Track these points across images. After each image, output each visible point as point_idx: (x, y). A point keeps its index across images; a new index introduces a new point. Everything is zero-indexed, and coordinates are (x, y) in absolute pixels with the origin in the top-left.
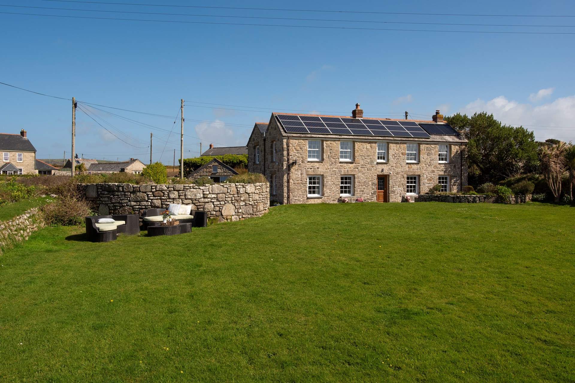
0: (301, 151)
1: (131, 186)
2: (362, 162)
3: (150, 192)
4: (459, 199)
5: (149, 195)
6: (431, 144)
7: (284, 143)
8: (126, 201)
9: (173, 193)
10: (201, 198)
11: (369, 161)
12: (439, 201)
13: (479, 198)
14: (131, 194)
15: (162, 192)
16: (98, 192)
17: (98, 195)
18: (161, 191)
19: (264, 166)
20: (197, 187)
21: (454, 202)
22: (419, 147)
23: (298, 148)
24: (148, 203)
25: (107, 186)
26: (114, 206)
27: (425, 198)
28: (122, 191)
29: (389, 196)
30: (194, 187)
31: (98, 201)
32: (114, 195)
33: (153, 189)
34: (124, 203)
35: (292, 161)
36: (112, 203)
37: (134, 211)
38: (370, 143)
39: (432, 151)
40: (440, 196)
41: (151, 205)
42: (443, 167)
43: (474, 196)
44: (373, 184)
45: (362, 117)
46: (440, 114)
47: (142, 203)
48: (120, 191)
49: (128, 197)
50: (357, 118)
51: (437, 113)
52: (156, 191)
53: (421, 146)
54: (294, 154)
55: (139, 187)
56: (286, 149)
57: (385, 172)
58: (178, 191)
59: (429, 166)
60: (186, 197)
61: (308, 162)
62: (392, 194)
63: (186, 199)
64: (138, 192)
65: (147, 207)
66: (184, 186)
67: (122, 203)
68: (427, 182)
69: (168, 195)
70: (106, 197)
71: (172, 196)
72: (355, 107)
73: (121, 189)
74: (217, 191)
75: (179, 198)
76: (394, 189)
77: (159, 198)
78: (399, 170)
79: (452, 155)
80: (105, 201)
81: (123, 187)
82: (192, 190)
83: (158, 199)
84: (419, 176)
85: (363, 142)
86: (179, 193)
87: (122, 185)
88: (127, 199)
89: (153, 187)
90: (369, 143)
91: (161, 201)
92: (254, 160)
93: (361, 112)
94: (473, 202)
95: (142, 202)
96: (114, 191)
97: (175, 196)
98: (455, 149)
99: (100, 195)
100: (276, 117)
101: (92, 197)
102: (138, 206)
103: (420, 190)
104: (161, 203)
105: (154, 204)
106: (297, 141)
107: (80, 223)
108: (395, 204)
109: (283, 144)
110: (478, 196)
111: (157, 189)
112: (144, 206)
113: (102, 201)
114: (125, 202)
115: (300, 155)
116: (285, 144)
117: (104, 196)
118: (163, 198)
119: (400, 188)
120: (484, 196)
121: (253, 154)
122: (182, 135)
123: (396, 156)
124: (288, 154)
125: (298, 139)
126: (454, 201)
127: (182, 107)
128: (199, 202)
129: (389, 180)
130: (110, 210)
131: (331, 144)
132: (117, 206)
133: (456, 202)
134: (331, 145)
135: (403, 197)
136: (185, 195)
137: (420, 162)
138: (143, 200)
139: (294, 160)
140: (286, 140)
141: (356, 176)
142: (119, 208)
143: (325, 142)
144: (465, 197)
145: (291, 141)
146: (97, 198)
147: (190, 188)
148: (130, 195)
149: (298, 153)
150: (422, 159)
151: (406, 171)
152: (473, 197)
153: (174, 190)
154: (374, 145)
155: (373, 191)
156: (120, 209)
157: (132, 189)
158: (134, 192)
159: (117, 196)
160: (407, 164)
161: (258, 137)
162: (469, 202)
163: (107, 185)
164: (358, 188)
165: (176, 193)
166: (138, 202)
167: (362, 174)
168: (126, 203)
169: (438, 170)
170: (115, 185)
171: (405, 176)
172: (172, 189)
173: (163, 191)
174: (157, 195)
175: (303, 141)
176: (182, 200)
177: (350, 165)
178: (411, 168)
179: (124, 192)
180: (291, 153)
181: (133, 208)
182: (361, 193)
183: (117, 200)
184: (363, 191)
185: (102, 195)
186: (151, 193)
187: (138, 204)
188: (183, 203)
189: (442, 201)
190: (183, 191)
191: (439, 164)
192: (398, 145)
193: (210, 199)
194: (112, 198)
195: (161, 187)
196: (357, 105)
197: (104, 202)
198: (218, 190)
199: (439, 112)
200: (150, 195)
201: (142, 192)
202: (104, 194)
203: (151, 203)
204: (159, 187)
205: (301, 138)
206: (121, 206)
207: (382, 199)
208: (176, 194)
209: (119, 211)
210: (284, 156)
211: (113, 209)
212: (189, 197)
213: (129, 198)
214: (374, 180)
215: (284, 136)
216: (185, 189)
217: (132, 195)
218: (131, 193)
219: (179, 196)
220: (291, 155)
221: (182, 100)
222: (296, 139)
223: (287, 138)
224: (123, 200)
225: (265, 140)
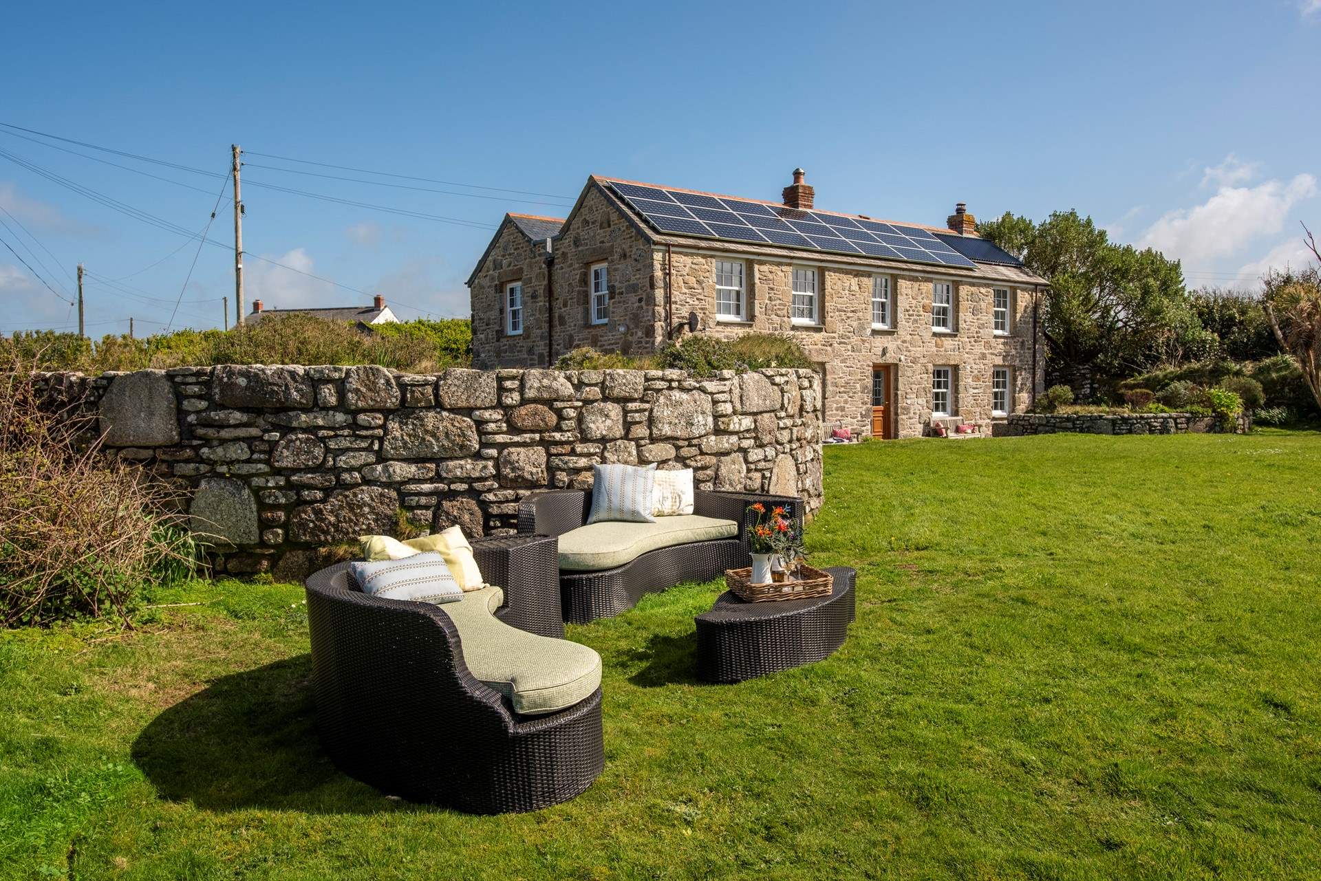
0: (700, 291)
1: (388, 382)
2: (840, 329)
3: (493, 408)
4: (1126, 423)
5: (487, 422)
6: (979, 285)
7: (655, 262)
8: (364, 458)
9: (601, 411)
10: (706, 435)
11: (855, 324)
12: (1073, 429)
13: (1175, 420)
14: (386, 419)
15: (551, 408)
16: (181, 414)
17: (187, 432)
18: (549, 403)
19: (550, 340)
20: (691, 382)
21: (1114, 434)
22: (957, 291)
23: (692, 281)
24: (485, 467)
25: (242, 381)
26: (290, 486)
27: (1031, 425)
28: (334, 409)
29: (896, 422)
30: (686, 384)
31: (187, 461)
32: (286, 430)
33: (511, 390)
34: (351, 469)
35: (677, 320)
36: (278, 472)
37: (411, 508)
38: (857, 274)
39: (982, 303)
40: (1078, 419)
41: (498, 477)
42: (1000, 347)
43: (1163, 414)
44: (864, 388)
45: (811, 207)
46: (967, 213)
47: (451, 464)
48: (326, 408)
49: (373, 437)
50: (800, 209)
51: (960, 211)
52: (524, 402)
53: (961, 287)
54: (683, 297)
55: (436, 386)
56: (661, 284)
57: (890, 358)
58: (623, 401)
59: (975, 341)
60: (655, 431)
61: (719, 323)
62: (904, 417)
63: (653, 440)
64: (429, 408)
65: (477, 485)
66: (647, 379)
67: (336, 471)
68: (972, 383)
69: (580, 420)
70: (237, 440)
71: (598, 426)
72: (793, 177)
73: (329, 394)
74: (755, 403)
75: (626, 437)
76: (909, 402)
77: (537, 436)
78: (917, 351)
79: (1018, 316)
80: (231, 463)
81: (341, 386)
82: (676, 395)
83: (532, 444)
84: (956, 368)
85: (843, 273)
86: (626, 412)
87: (336, 375)
88: (369, 449)
89: (508, 384)
90: (856, 276)
91: (549, 455)
92: (501, 325)
93: (809, 192)
94: (1161, 433)
95: (451, 459)
96: (285, 407)
97: (610, 428)
98: (1024, 300)
99: (201, 431)
100: (610, 189)
101: (142, 442)
102: (431, 480)
103: (957, 406)
104: (548, 462)
105: (513, 469)
106: (688, 260)
107: (119, 599)
108: (911, 443)
109: (652, 265)
110: (1174, 414)
111: (530, 394)
112: (461, 480)
113: (212, 463)
114: (353, 462)
115: (697, 302)
116: (657, 266)
117: (225, 434)
118: (557, 436)
119: (920, 401)
120: (1187, 415)
121: (497, 307)
122: (238, 254)
123: (911, 312)
124: (668, 300)
125: (692, 255)
126: (1114, 429)
127: (235, 169)
128: (702, 453)
129: (896, 380)
130: (262, 506)
131: (771, 272)
132: (310, 487)
133: (1118, 434)
134: (771, 276)
135: (927, 425)
136: (651, 422)
137: (958, 330)
138: (458, 453)
139: (683, 318)
140: (661, 254)
141: (828, 366)
142: (319, 495)
143: (756, 267)
144: (1142, 418)
145: (675, 257)
146: (179, 446)
147: (670, 388)
148: (384, 427)
149: (692, 295)
150: (962, 325)
151: (931, 356)
152: (1162, 417)
153: (605, 399)
154: (865, 280)
155: (864, 407)
156: (324, 501)
157: (396, 392)
158: (405, 410)
159: (304, 431)
160: (935, 334)
161: (519, 255)
162: (1151, 432)
163: (246, 374)
164: (833, 402)
165: (614, 410)
166: (431, 460)
167: (842, 361)
168: (359, 469)
169: (992, 354)
170: (293, 374)
171: (931, 368)
172: (597, 389)
173: (559, 405)
174: (528, 423)
175: (703, 261)
176: (638, 446)
177: (814, 334)
178: (942, 346)
179: (347, 411)
180: (676, 296)
181: (402, 496)
182: (838, 415)
183: (309, 452)
184: (843, 409)
185: (211, 432)
186: (497, 415)
187: (429, 470)
188: (642, 461)
189: (1082, 431)
190: (642, 400)
191: (995, 337)
192: (916, 285)
193: (734, 439)
194: (273, 445)
195: (546, 382)
196: (797, 174)
197: (224, 469)
198: (759, 396)
199: (965, 207)
200: (492, 427)
201: (451, 410)
202: (222, 426)
203: (497, 466)
204: (536, 385)
205: (700, 252)
206: (335, 488)
207: (879, 429)
208: (612, 414)
209: (318, 513)
210: (655, 305)
211: (283, 501)
212: (667, 430)
213: (381, 440)
214: (867, 377)
215: (656, 243)
216: (649, 392)
217: (393, 425)
218: (387, 413)
219: (628, 426)
220: (676, 303)
221: (234, 149)
222: (686, 255)
223: (663, 248)
224: (344, 451)
225: (550, 263)
